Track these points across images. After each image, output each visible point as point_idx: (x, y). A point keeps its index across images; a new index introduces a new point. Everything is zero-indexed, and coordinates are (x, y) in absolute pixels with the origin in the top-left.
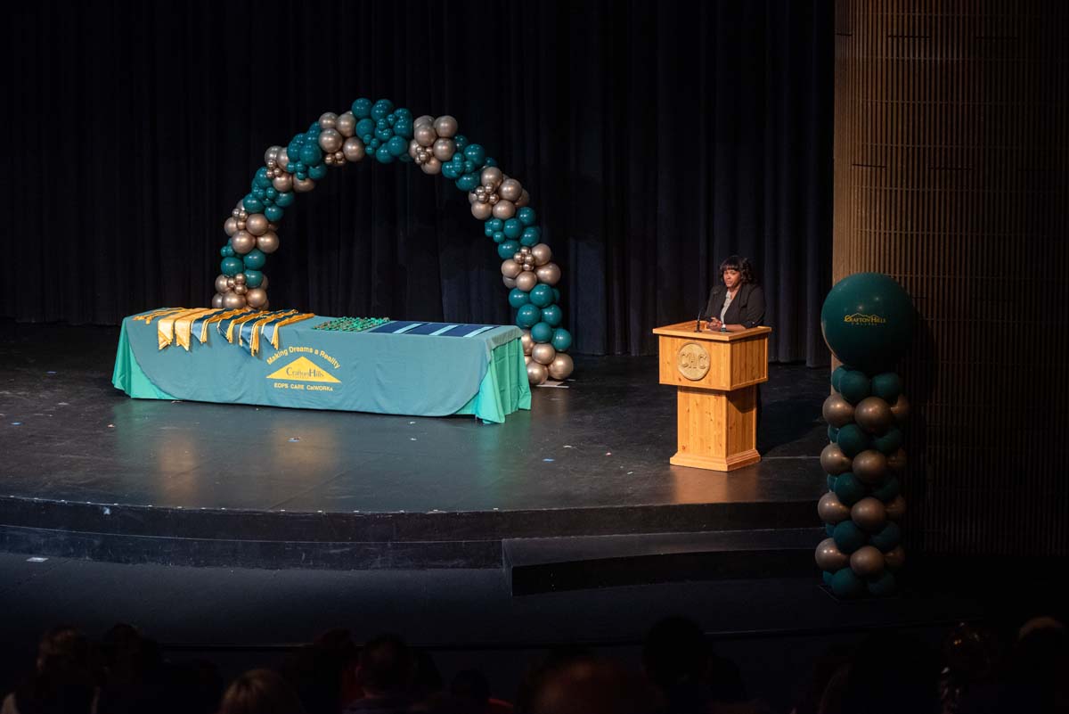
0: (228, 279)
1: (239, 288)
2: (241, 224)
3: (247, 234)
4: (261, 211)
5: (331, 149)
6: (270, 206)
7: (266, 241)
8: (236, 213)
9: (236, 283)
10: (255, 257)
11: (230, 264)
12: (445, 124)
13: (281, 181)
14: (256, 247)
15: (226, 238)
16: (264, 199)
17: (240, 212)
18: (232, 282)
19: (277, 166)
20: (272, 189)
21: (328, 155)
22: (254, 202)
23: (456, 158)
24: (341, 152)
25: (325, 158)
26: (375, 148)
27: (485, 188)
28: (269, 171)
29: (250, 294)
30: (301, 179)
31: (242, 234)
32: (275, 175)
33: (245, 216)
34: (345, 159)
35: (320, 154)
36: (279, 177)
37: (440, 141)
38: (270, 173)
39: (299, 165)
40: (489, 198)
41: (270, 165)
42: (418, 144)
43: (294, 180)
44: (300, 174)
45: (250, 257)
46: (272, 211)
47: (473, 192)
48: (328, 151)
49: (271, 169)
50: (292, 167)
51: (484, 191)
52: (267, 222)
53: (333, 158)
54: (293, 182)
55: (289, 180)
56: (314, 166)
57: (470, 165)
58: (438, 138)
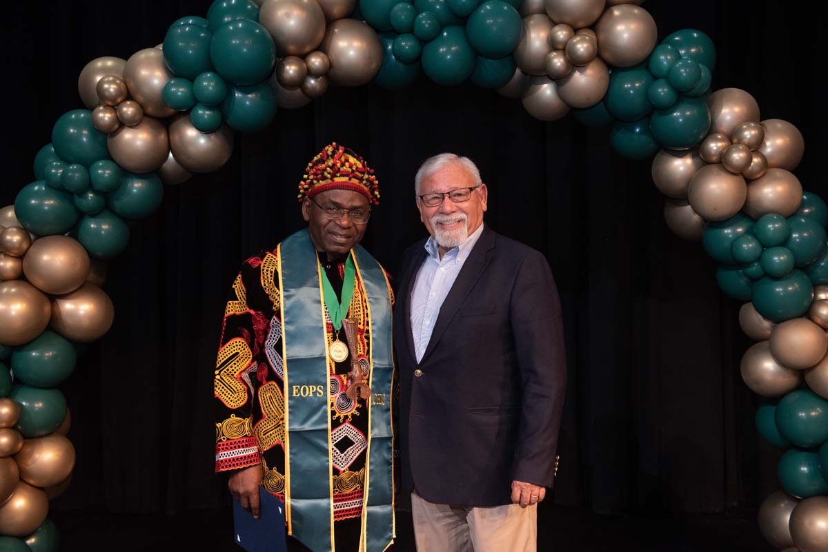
2: (8, 264)
3: (26, 291)
4: (69, 229)
5: (300, 42)
6: (95, 214)
7: (80, 309)
10: (49, 354)
13: (137, 140)
14: (50, 327)
16: (82, 193)
17: (3, 230)
19: (128, 95)
20: (110, 163)
21: (291, 59)
22: (49, 203)
23: (662, 57)
24: (322, 55)
25: (283, 66)
26: (425, 41)
27: (733, 137)
28: (102, 111)
29: (31, 455)
30: (204, 130)
31: (13, 290)
32: (122, 123)
33: (20, 243)
34: (328, 73)
35: (273, 50)
36: (131, 127)
37: (616, 13)
38: (105, 116)
39: (208, 84)
40: (750, 160)
41: (108, 90)
42: (553, 23)
43: (175, 138)
44: (204, 114)
45: (34, 354)
46: (101, 228)
47: (680, 155)
48: (292, 48)
49: (110, 103)
50: (180, 91)
51: (732, 144)
52: (86, 257)
53: (301, 69)
54: (172, 142)
55: (163, 137)
56: (246, 90)
57: (705, 74)
58: (609, 4)
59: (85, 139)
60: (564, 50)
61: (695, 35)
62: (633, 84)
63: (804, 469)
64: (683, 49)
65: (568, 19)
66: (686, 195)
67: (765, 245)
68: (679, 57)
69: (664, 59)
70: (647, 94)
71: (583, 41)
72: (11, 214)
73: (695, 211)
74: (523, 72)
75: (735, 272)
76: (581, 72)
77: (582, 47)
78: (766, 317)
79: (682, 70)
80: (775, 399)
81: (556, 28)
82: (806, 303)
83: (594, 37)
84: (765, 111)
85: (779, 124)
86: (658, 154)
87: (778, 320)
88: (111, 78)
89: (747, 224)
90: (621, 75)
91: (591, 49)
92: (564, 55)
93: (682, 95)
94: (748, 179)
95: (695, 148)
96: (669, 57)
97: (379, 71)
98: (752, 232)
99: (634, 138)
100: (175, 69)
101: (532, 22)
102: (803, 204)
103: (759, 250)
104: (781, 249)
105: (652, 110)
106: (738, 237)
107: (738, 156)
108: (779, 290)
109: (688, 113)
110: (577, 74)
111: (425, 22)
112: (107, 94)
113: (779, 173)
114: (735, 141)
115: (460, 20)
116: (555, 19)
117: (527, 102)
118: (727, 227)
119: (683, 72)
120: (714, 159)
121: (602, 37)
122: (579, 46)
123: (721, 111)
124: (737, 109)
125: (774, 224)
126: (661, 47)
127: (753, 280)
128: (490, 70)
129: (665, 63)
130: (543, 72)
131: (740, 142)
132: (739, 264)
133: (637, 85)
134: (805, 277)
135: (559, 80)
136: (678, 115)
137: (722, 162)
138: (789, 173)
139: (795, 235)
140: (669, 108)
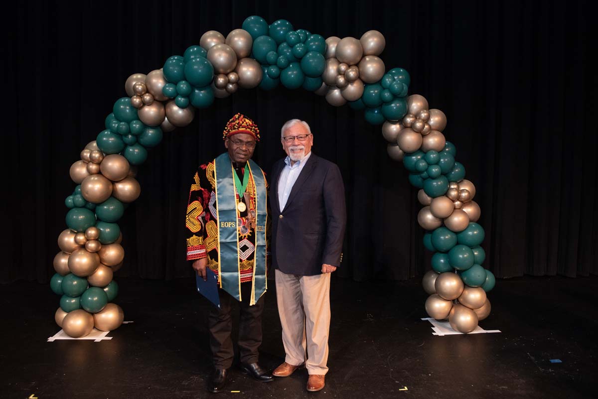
0: (77, 234)
1: (92, 245)
2: (94, 167)
3: (102, 179)
4: (121, 151)
5: (225, 68)
6: (132, 145)
7: (126, 188)
8: (86, 154)
9: (88, 240)
10: (112, 208)
11: (79, 217)
12: (373, 40)
13: (151, 111)
14: (112, 195)
15: (73, 185)
16: (126, 135)
17: (91, 151)
18: (81, 238)
19: (147, 91)
20: (139, 122)
21: (221, 76)
22: (112, 139)
23: (387, 80)
24: (235, 74)
25: (218, 78)
26: (282, 69)
27: (417, 116)
28: (135, 98)
29: (105, 252)
30: (181, 107)
31: (96, 179)
32: (144, 104)
33: (99, 157)
34: (238, 82)
35: (213, 72)
36: (148, 105)
37: (367, 59)
38: (137, 100)
39: (183, 86)
40: (424, 127)
41: (138, 88)
42: (340, 63)
43: (168, 110)
44: (181, 100)
45: (105, 207)
46: (135, 151)
47: (394, 123)
48: (221, 70)
49: (139, 94)
50: (170, 89)
51: (416, 119)
52: (128, 164)
53: (225, 80)
54: (167, 112)
55: (163, 110)
56: (200, 89)
57: (406, 88)
58: (364, 55)
59: (128, 111)
60: (344, 74)
61: (402, 70)
62: (374, 91)
63: (442, 261)
64: (396, 76)
65: (346, 61)
66: (397, 141)
67: (429, 164)
68: (394, 80)
69: (388, 80)
70: (380, 96)
71: (353, 71)
72: (95, 144)
73: (401, 149)
74: (327, 84)
75: (416, 176)
76: (352, 85)
77: (352, 74)
78: (429, 195)
79: (395, 86)
80: (432, 231)
81: (341, 65)
82: (446, 190)
83: (357, 70)
85: (436, 111)
86: (385, 123)
87: (434, 197)
88: (140, 83)
89: (423, 155)
90: (369, 87)
91: (356, 75)
92: (344, 77)
93: (395, 96)
94: (423, 135)
95: (400, 120)
96: (390, 80)
97: (261, 82)
98: (424, 158)
99: (374, 115)
100: (168, 79)
101: (330, 62)
102: (445, 147)
103: (427, 166)
104: (436, 166)
105: (382, 103)
106: (418, 160)
107: (419, 125)
108: (435, 184)
109: (398, 105)
110: (350, 86)
111: (282, 60)
112: (137, 90)
113: (436, 132)
114: (418, 118)
115: (298, 60)
116: (341, 61)
117: (326, 98)
118: (413, 156)
119: (396, 87)
120: (409, 125)
121: (361, 70)
122: (351, 73)
123: (412, 104)
124: (419, 104)
125: (433, 154)
126: (387, 75)
127: (424, 179)
128: (311, 83)
129: (388, 82)
130: (334, 84)
131: (419, 119)
132: (418, 172)
133: (376, 91)
134: (446, 178)
135: (342, 88)
136: (394, 106)
137: (412, 127)
138: (440, 133)
139: (442, 160)
140: (390, 102)
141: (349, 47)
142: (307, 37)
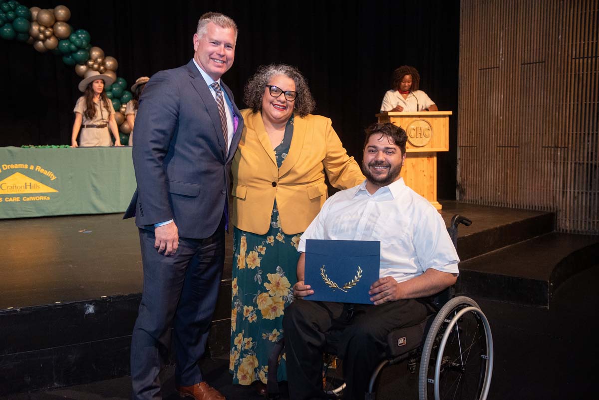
27: (95, 61)
40: (100, 67)
47: (82, 65)
58: (56, 21)
60: (43, 33)
61: (85, 31)
62: (65, 43)
64: (80, 35)
65: (44, 24)
68: (78, 37)
69: (73, 37)
70: (69, 47)
71: (49, 31)
74: (33, 38)
76: (49, 39)
81: (41, 27)
82: (118, 108)
83: (52, 30)
84: (106, 54)
85: (110, 58)
86: (77, 64)
90: (62, 41)
91: (51, 33)
92: (43, 35)
93: (79, 48)
95: (85, 63)
96: (75, 37)
99: (68, 60)
101: (34, 24)
102: (118, 81)
105: (71, 52)
107: (96, 66)
109: (82, 53)
113: (110, 72)
115: (10, 22)
116: (40, 24)
117: (35, 46)
120: (91, 66)
121: (54, 30)
122: (47, 32)
123: (92, 53)
124: (97, 53)
126: (72, 34)
128: (21, 37)
129: (74, 39)
130: (37, 39)
131: (97, 62)
133: (67, 44)
134: (119, 100)
135: (44, 41)
136: (80, 54)
138: (113, 72)
139: (114, 89)
140: (76, 52)
141: (45, 16)
142: (16, 6)
